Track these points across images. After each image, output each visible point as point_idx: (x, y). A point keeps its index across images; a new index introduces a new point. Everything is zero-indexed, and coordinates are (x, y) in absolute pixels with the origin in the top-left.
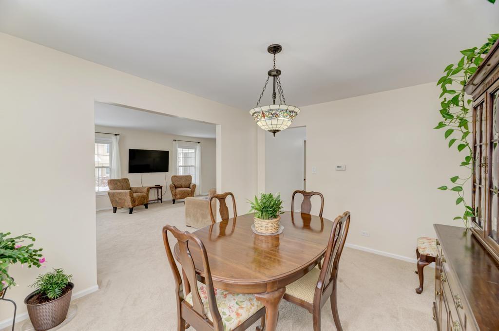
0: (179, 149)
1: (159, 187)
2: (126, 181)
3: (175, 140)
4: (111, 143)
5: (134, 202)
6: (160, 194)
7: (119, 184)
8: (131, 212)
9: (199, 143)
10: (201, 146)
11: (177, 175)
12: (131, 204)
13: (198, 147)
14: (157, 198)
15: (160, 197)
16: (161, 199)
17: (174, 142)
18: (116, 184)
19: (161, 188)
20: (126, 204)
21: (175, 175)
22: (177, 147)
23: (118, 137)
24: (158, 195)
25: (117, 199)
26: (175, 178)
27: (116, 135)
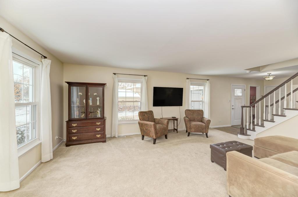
0: (191, 87)
1: (175, 119)
2: (151, 113)
3: (188, 79)
4: (142, 83)
5: (157, 134)
6: (176, 125)
7: (146, 115)
8: (154, 143)
9: (208, 80)
10: (210, 83)
11: (190, 109)
12: (154, 135)
13: (207, 84)
14: (173, 128)
15: (176, 128)
16: (177, 130)
17: (187, 80)
18: (144, 115)
19: (177, 120)
20: (151, 134)
21: (188, 109)
22: (190, 84)
23: (146, 77)
24: (174, 126)
25: (144, 129)
26: (188, 111)
27: (145, 76)
